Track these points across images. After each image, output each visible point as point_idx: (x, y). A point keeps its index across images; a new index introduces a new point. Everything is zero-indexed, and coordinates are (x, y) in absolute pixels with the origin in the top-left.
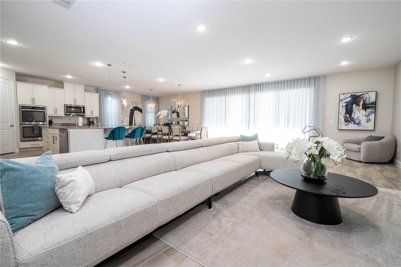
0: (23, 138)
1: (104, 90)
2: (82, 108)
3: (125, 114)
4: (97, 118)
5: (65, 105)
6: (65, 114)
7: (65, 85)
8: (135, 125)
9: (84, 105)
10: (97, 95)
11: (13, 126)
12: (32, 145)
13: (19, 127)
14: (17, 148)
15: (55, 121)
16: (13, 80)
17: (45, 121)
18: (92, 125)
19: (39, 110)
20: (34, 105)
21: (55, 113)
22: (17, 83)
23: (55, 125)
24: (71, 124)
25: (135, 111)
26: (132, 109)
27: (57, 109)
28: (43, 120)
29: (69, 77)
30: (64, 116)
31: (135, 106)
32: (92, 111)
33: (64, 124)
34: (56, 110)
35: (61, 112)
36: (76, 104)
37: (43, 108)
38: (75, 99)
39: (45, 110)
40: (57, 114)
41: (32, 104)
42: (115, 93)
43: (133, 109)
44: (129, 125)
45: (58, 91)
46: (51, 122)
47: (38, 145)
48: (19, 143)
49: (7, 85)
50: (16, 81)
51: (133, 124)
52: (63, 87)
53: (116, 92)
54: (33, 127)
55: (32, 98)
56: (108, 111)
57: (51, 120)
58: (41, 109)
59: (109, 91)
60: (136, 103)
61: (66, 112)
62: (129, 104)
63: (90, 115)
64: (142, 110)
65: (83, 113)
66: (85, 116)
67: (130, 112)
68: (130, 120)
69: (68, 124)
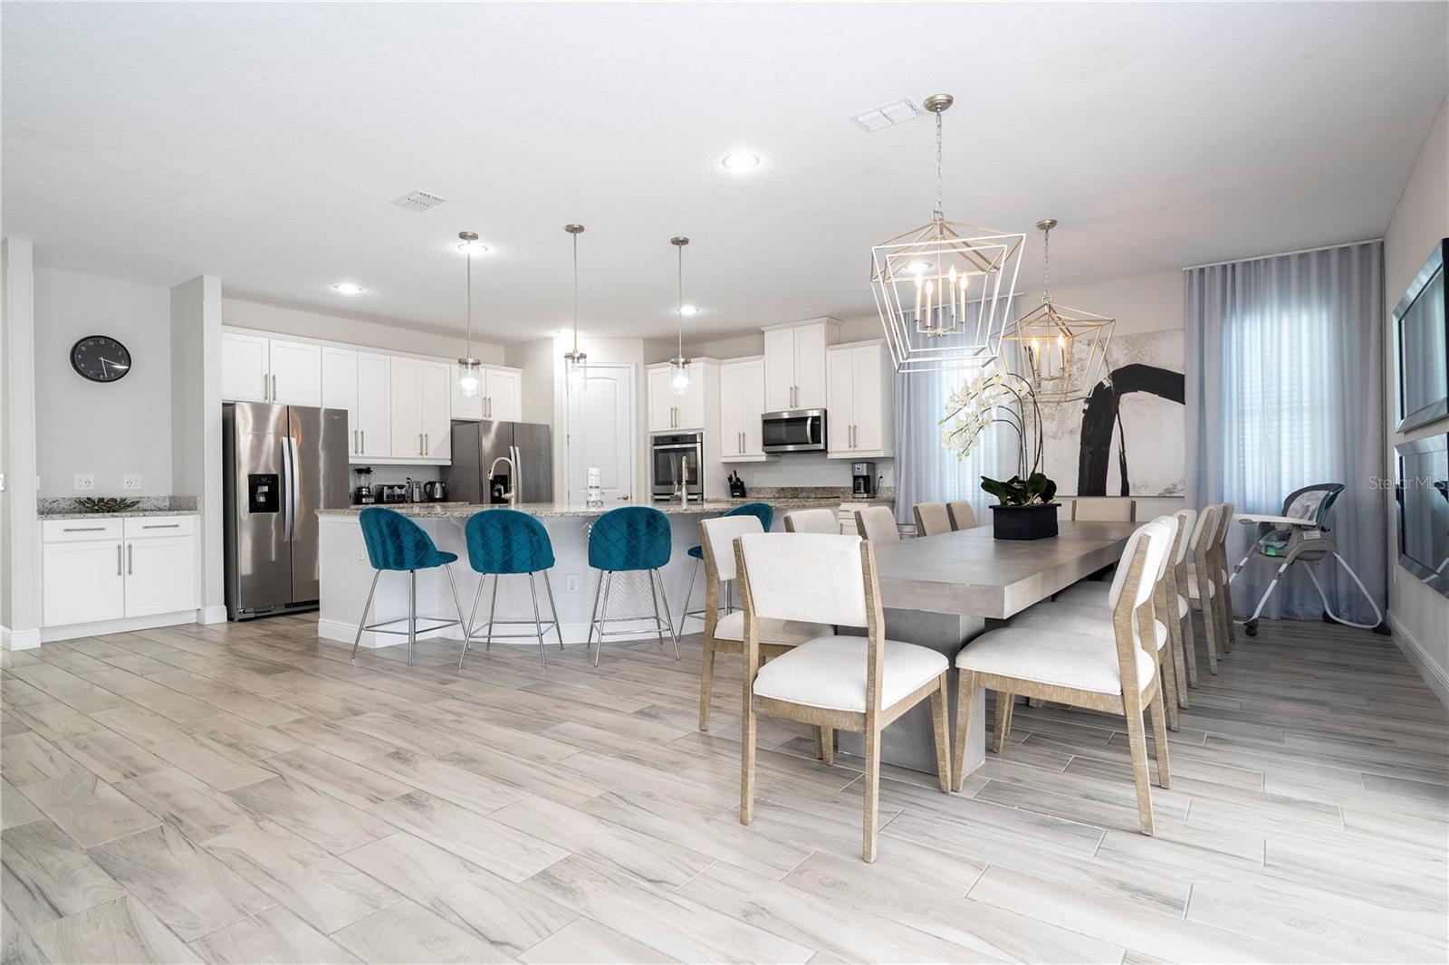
3: (1050, 426)
5: (765, 415)
6: (765, 453)
7: (768, 339)
8: (1125, 491)
9: (824, 407)
10: (874, 350)
16: (634, 366)
19: (684, 446)
20: (676, 428)
21: (740, 452)
22: (647, 371)
24: (803, 489)
25: (1126, 397)
26: (1101, 384)
27: (744, 434)
30: (764, 458)
31: (1124, 365)
32: (853, 430)
33: (783, 489)
35: (757, 446)
36: (794, 409)
37: (692, 439)
38: (795, 385)
39: (696, 443)
40: (745, 454)
41: (673, 426)
43: (1109, 384)
50: (645, 364)
51: (1115, 485)
55: (672, 409)
57: (733, 475)
58: (687, 441)
60: (1131, 341)
61: (765, 445)
62: (1076, 356)
63: (846, 447)
64: (1184, 379)
65: (813, 443)
66: (829, 456)
67: (1086, 407)
68: (1086, 463)
69: (796, 489)
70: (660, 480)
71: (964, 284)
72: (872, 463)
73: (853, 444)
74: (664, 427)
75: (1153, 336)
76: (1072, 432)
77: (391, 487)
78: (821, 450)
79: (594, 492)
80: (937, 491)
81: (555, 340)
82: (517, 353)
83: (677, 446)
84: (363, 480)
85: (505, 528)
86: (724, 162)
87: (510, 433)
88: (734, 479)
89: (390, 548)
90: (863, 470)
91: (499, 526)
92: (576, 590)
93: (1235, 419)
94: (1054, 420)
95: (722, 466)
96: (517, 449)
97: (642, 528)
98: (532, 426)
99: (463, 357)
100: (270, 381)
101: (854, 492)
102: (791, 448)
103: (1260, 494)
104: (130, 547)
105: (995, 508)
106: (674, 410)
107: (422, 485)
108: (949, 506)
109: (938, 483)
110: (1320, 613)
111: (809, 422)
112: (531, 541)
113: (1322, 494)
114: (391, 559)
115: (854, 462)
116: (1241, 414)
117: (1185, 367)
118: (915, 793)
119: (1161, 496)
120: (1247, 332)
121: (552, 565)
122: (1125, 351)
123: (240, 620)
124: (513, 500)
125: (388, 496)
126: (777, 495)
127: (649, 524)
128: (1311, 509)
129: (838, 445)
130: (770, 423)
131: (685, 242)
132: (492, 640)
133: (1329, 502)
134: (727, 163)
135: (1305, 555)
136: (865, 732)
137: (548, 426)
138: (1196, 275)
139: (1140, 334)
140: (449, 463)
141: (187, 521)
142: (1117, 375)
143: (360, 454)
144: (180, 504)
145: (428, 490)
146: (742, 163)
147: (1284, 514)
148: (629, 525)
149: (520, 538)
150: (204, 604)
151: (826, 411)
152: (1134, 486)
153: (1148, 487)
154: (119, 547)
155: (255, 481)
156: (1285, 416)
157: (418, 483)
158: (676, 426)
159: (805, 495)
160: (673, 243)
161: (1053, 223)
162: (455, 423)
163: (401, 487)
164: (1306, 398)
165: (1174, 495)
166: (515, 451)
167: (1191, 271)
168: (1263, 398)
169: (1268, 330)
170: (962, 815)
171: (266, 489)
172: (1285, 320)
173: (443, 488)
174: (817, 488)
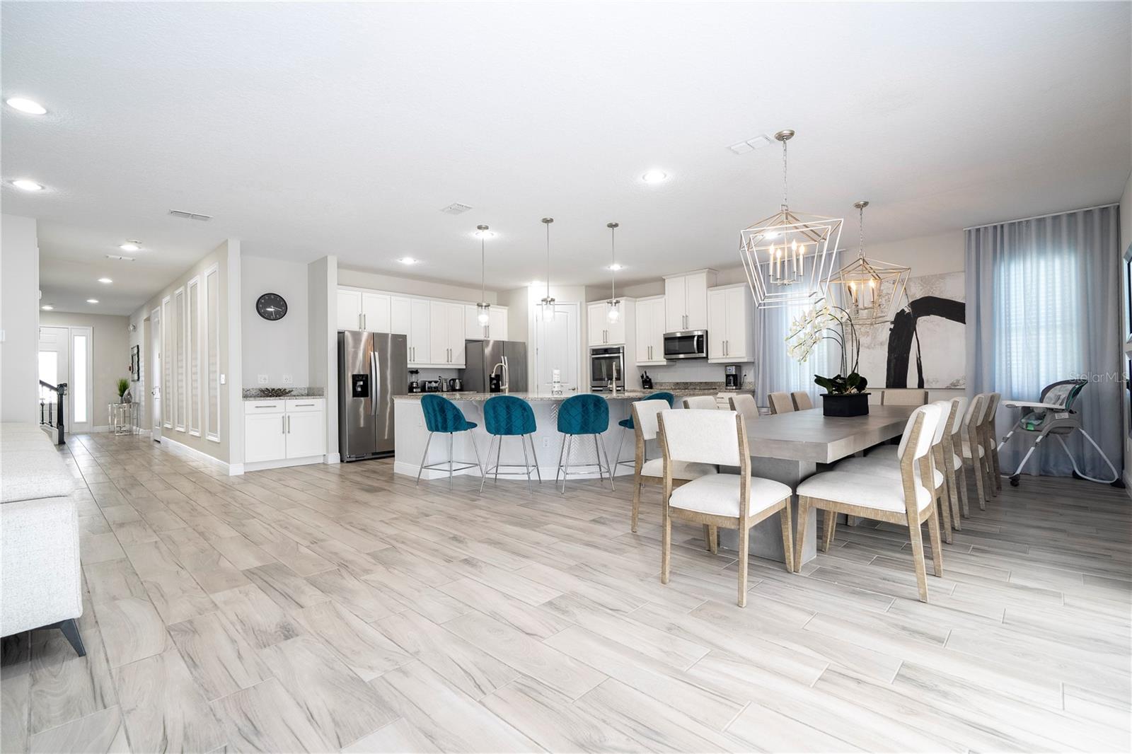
5: (664, 335)
6: (666, 359)
7: (668, 284)
8: (921, 385)
9: (706, 329)
10: (742, 289)
16: (579, 304)
19: (612, 355)
20: (607, 344)
21: (649, 359)
22: (588, 306)
24: (691, 383)
25: (921, 319)
26: (903, 310)
27: (652, 346)
30: (666, 363)
31: (918, 297)
32: (726, 344)
33: (677, 383)
35: (660, 355)
36: (685, 330)
37: (617, 350)
38: (686, 314)
39: (619, 353)
40: (652, 360)
41: (604, 342)
43: (908, 311)
44: (887, 387)
50: (586, 302)
51: (912, 379)
57: (643, 374)
60: (924, 280)
61: (665, 354)
62: (885, 292)
63: (721, 356)
64: (964, 306)
65: (699, 352)
66: (709, 361)
67: (892, 326)
68: (892, 365)
69: (687, 383)
70: (597, 377)
71: (802, 250)
72: (738, 366)
73: (726, 353)
74: (598, 343)
75: (942, 277)
76: (882, 344)
77: (430, 382)
78: (704, 358)
79: (556, 385)
80: (785, 383)
81: (529, 288)
82: (505, 297)
83: (607, 355)
84: (414, 378)
85: (508, 407)
86: (643, 178)
87: (501, 347)
88: (645, 377)
89: (439, 419)
90: (733, 371)
91: (504, 406)
92: (548, 446)
93: (1003, 335)
94: (868, 336)
95: (637, 368)
96: (506, 358)
97: (591, 407)
98: (513, 342)
99: (480, 302)
100: (362, 318)
101: (727, 386)
102: (682, 356)
103: (1023, 387)
104: (289, 417)
105: (824, 396)
106: (605, 332)
107: (448, 381)
108: (792, 394)
109: (785, 379)
110: (1071, 472)
111: (696, 338)
112: (523, 415)
113: (1070, 387)
114: (440, 425)
115: (726, 365)
116: (1008, 330)
117: (965, 298)
118: (771, 572)
119: (948, 388)
120: (1013, 272)
121: (535, 430)
122: (921, 288)
123: (347, 462)
124: (507, 390)
125: (428, 388)
126: (673, 387)
127: (595, 405)
128: (1062, 397)
129: (716, 353)
130: (669, 339)
131: (616, 225)
132: (498, 477)
133: (1075, 393)
134: (646, 178)
135: (1056, 430)
136: (739, 529)
137: (524, 343)
138: (973, 234)
139: (932, 276)
140: (464, 367)
141: (318, 402)
142: (914, 305)
143: (412, 362)
144: (312, 392)
145: (451, 383)
146: (655, 177)
147: (1041, 401)
148: (583, 406)
149: (517, 413)
150: (328, 452)
151: (707, 332)
152: (928, 381)
153: (938, 381)
154: (283, 417)
155: (356, 378)
156: (1043, 332)
157: (446, 380)
158: (607, 342)
159: (692, 387)
160: (608, 226)
161: (866, 204)
162: (468, 342)
163: (436, 382)
164: (1058, 319)
165: (958, 387)
166: (504, 359)
167: (970, 231)
168: (1025, 319)
169: (1028, 271)
170: (800, 585)
171: (361, 383)
172: (1042, 263)
173: (460, 383)
174: (701, 383)
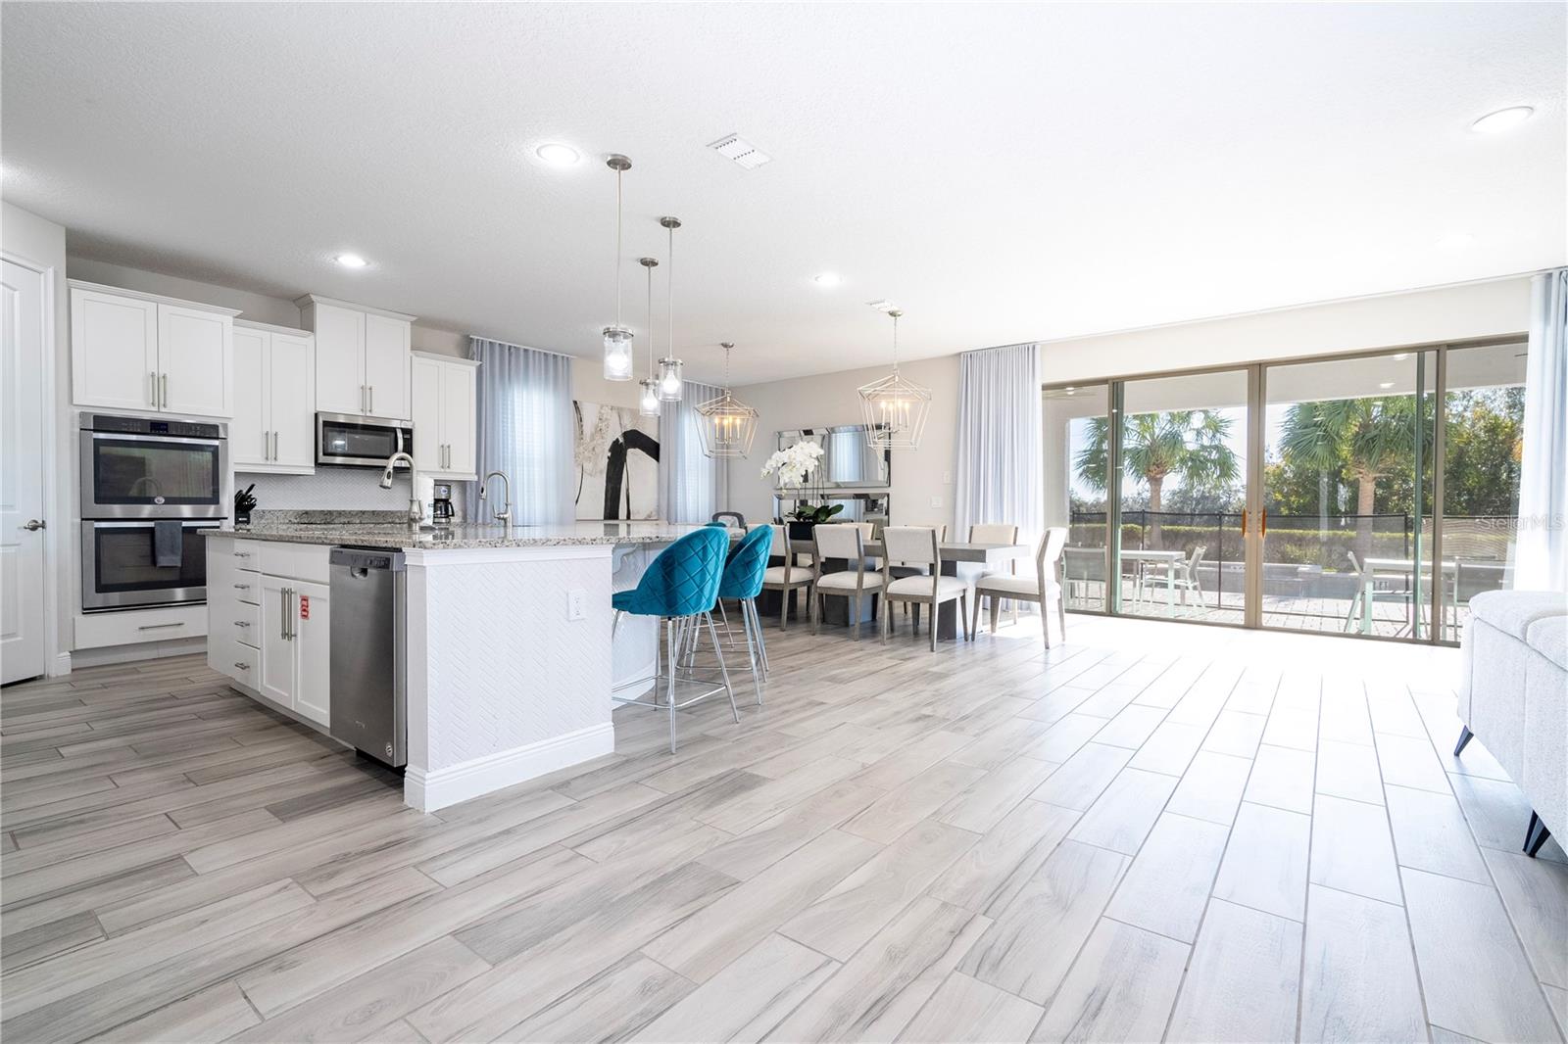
0: (97, 591)
1: (497, 348)
2: (400, 435)
3: (588, 466)
4: (463, 484)
5: (316, 415)
6: (317, 464)
7: (323, 312)
8: (628, 517)
9: (408, 419)
10: (467, 371)
11: (43, 526)
12: (143, 628)
13: (77, 531)
14: (60, 651)
15: (265, 499)
16: (51, 271)
17: (215, 499)
18: (444, 520)
19: (185, 440)
20: (162, 409)
21: (267, 459)
22: (73, 290)
23: (261, 518)
24: (340, 513)
25: (630, 451)
26: (617, 439)
27: (276, 435)
28: (209, 495)
29: (351, 262)
30: (312, 472)
31: (628, 428)
32: (445, 450)
33: (306, 513)
34: (271, 440)
35: (297, 454)
36: (368, 414)
37: (210, 430)
38: (368, 385)
39: (217, 438)
40: (277, 463)
41: (153, 404)
42: (546, 360)
43: (621, 440)
44: (606, 518)
45: (284, 342)
46: (244, 505)
47: (179, 629)
48: (74, 620)
49: (17, 294)
50: (67, 277)
51: (622, 513)
52: (308, 325)
53: (551, 359)
54: (151, 530)
55: (153, 375)
56: (514, 448)
57: (244, 492)
58: (198, 434)
59: (522, 352)
60: (634, 414)
61: (321, 454)
62: (605, 416)
63: (435, 467)
64: (658, 446)
67: (609, 454)
68: (609, 496)
69: (330, 513)
72: (449, 487)
73: (447, 464)
76: (601, 473)
90: (443, 493)
94: (590, 462)
106: (157, 380)
115: (437, 484)
117: (659, 438)
119: (646, 519)
122: (630, 420)
129: (425, 462)
130: (329, 427)
139: (637, 410)
142: (625, 434)
151: (416, 424)
152: (633, 512)
153: (639, 512)
158: (167, 406)
159: (343, 520)
174: (363, 512)
